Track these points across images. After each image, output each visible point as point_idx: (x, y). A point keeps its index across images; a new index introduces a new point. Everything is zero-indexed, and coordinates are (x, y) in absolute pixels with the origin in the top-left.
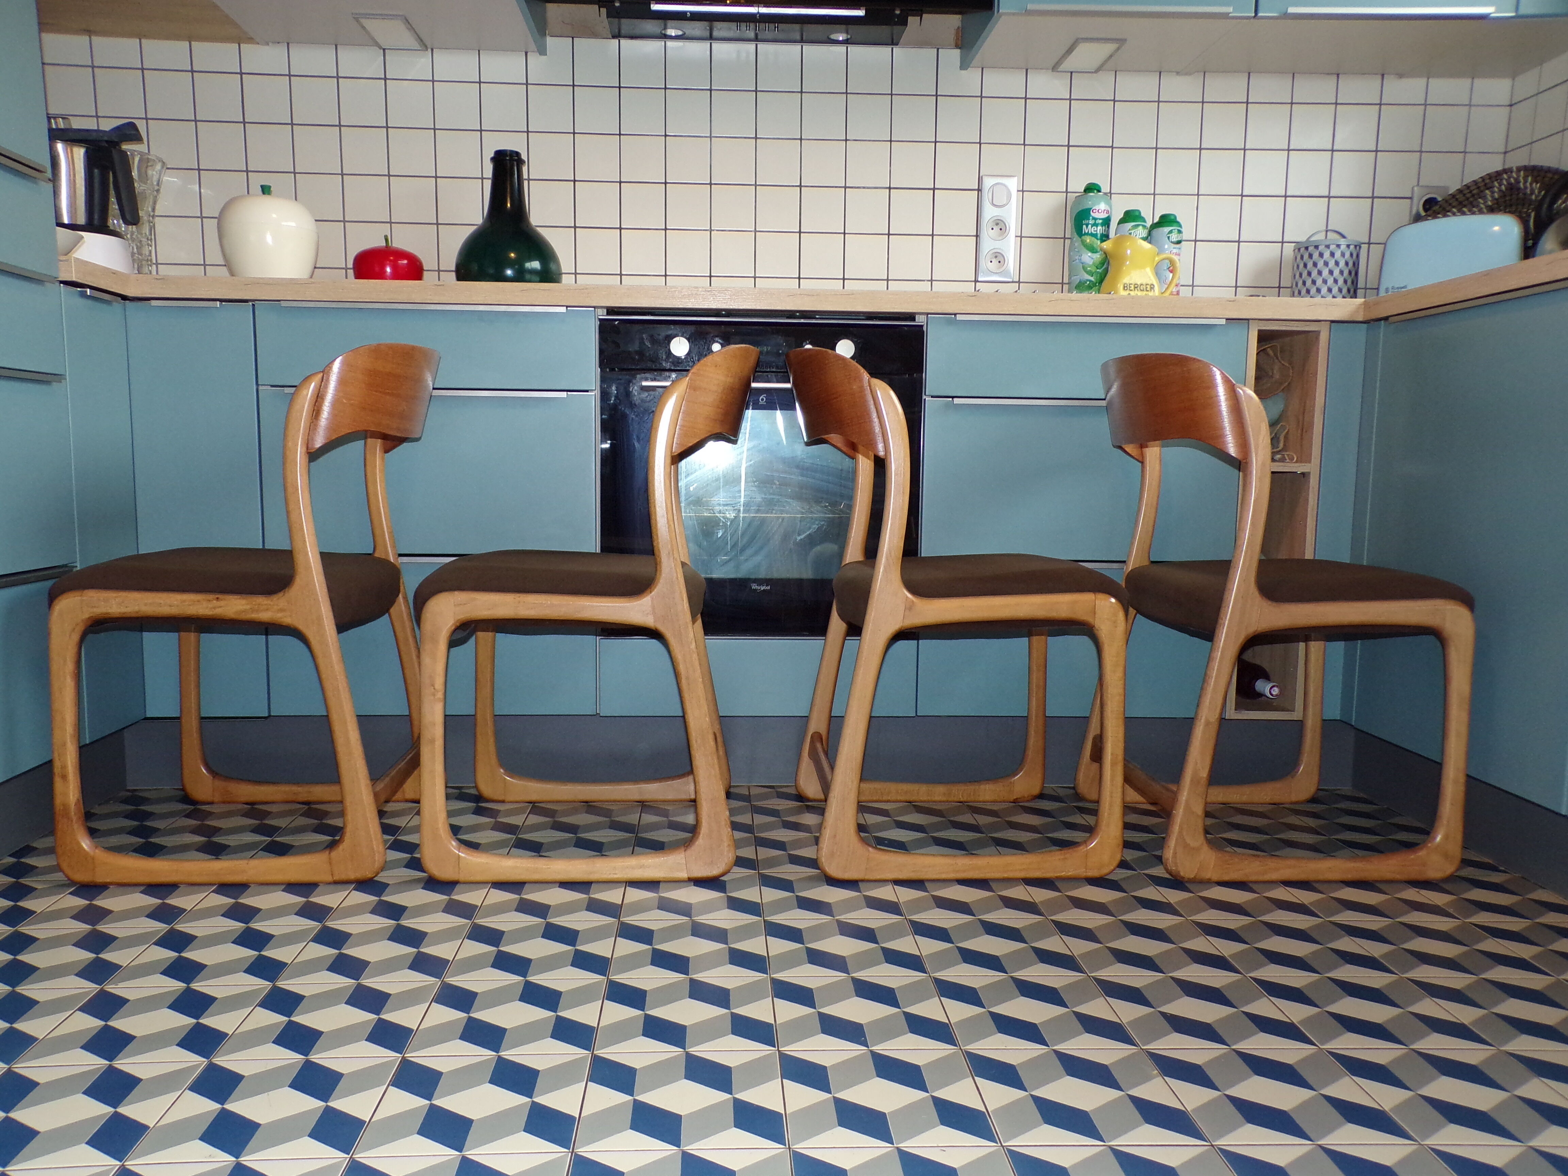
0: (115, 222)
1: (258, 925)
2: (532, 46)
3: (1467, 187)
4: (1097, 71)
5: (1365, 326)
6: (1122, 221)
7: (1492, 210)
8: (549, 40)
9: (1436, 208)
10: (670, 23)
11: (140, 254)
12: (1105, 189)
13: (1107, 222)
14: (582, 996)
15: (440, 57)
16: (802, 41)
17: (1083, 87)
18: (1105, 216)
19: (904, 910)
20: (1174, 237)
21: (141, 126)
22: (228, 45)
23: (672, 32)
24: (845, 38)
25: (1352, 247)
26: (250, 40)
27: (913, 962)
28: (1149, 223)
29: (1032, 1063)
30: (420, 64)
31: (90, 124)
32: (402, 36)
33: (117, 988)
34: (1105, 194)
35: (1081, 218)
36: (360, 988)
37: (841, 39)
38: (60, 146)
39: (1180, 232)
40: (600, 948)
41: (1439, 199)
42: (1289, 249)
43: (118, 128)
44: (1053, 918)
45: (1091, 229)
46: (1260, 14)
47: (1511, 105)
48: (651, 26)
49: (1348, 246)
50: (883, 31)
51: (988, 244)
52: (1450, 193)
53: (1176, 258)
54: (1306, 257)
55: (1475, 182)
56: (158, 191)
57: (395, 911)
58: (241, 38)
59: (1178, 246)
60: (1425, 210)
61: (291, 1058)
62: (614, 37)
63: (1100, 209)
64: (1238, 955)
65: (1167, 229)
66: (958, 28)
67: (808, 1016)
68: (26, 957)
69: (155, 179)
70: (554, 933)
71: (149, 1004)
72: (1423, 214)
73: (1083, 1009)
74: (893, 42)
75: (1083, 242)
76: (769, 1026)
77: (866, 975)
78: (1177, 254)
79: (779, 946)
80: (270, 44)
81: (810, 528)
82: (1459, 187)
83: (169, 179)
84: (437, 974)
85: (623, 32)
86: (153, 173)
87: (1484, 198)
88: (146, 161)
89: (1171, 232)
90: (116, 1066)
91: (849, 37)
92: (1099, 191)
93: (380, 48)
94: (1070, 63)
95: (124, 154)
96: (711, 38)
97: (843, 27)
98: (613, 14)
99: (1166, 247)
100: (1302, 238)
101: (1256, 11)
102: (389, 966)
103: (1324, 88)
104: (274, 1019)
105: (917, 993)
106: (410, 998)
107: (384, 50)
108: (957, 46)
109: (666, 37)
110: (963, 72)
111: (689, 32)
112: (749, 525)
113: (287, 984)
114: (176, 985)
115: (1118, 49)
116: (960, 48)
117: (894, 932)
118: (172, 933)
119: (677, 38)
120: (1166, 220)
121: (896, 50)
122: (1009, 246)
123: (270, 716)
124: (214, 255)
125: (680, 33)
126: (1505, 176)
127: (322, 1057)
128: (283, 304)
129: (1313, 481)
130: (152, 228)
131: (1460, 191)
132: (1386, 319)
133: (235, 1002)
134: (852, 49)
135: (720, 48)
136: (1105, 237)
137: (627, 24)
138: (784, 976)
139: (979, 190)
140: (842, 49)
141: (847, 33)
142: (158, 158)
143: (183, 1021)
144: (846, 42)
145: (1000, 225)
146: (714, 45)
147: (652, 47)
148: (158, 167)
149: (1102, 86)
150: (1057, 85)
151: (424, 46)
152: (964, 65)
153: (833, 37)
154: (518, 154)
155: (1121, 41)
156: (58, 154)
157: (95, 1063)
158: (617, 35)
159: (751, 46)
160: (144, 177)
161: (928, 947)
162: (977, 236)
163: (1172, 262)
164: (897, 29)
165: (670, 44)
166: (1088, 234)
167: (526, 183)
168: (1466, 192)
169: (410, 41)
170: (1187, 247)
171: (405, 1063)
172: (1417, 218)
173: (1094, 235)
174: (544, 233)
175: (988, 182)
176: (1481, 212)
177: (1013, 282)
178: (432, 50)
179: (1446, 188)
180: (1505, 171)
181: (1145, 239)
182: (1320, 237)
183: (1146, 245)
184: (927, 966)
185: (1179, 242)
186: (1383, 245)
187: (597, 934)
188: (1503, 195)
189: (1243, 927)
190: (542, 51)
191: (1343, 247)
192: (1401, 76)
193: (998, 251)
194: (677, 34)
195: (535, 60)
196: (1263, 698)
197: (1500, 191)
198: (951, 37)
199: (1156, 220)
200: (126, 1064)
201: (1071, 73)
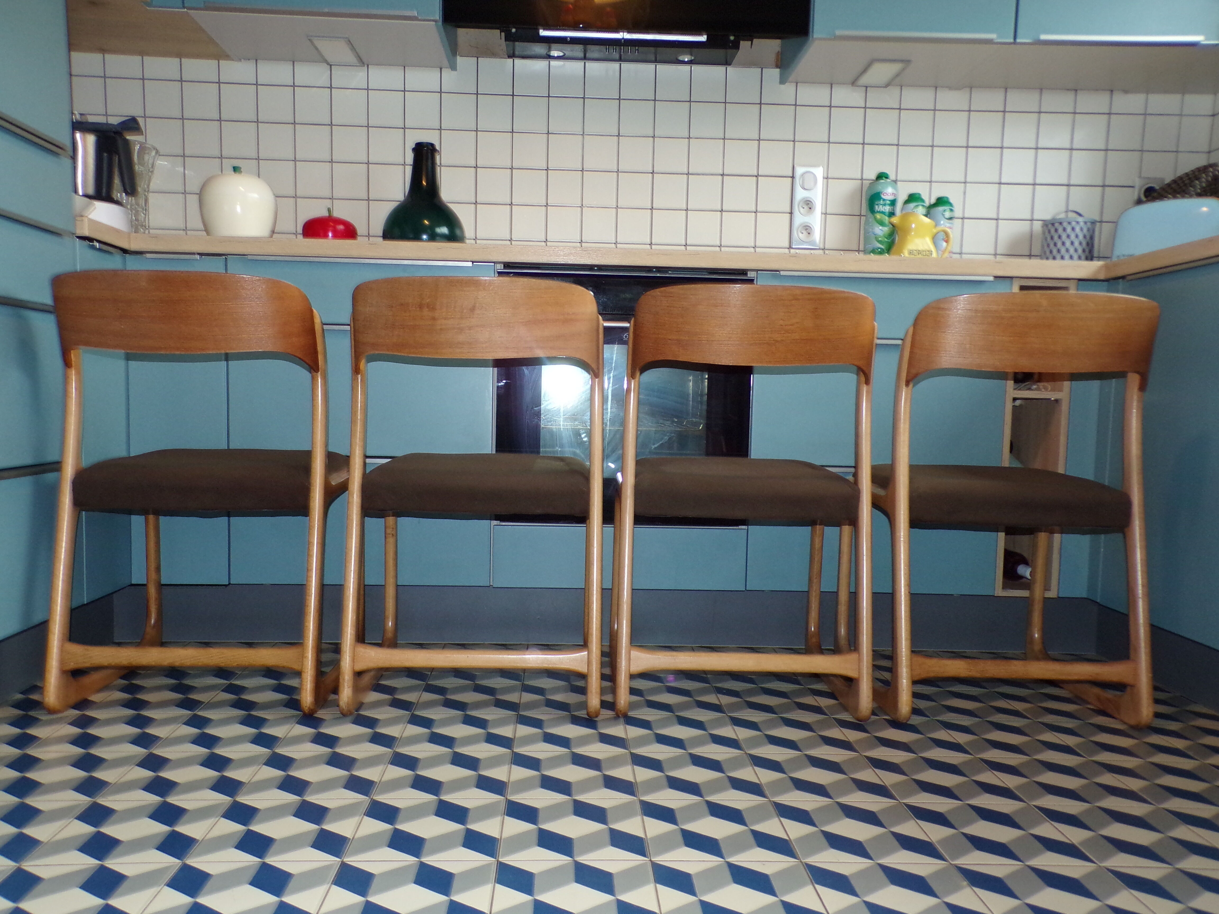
0: (118, 194)
1: (220, 751)
2: (445, 62)
3: (1180, 178)
4: (887, 85)
5: (1106, 283)
6: (907, 202)
7: (1199, 195)
8: (459, 59)
9: (1155, 194)
10: (554, 46)
11: (137, 220)
12: (892, 177)
13: (893, 203)
14: (486, 812)
15: (373, 70)
16: (656, 61)
17: (875, 98)
18: (891, 198)
19: (743, 745)
20: (947, 214)
21: (141, 121)
22: (210, 61)
23: (555, 53)
24: (690, 59)
25: (1089, 224)
26: (227, 57)
27: (754, 788)
28: (927, 204)
29: (861, 873)
30: (358, 77)
31: (101, 120)
32: (345, 54)
33: (106, 801)
34: (893, 181)
35: (873, 199)
36: (305, 803)
37: (686, 60)
38: (78, 135)
39: (951, 210)
40: (498, 773)
41: (1157, 188)
42: (1038, 226)
43: (123, 123)
44: (867, 754)
45: (881, 208)
46: (1018, 40)
47: (1213, 115)
48: (539, 49)
49: (1085, 223)
50: (719, 53)
51: (799, 219)
52: (1166, 183)
53: (949, 230)
54: (1053, 231)
55: (1187, 174)
56: (152, 172)
57: (329, 741)
58: (220, 55)
59: (950, 221)
60: (1146, 196)
61: (248, 860)
62: (509, 57)
63: (888, 192)
64: (1020, 787)
65: (941, 208)
66: (778, 52)
67: (672, 832)
68: (32, 775)
69: (151, 162)
70: (460, 760)
71: (132, 814)
72: (1144, 199)
73: (898, 829)
74: (727, 62)
75: (875, 218)
76: (640, 839)
77: (717, 798)
78: (950, 228)
79: (643, 774)
80: (242, 60)
81: (662, 439)
82: (1173, 178)
83: (161, 163)
84: (366, 793)
85: (517, 53)
86: (148, 158)
87: (1194, 187)
88: (143, 149)
89: (945, 211)
90: (107, 865)
91: (693, 58)
92: (887, 178)
93: (328, 64)
94: (865, 80)
95: (127, 143)
96: (585, 58)
97: (688, 50)
98: (510, 38)
99: (942, 222)
100: (1048, 217)
101: (1015, 37)
102: (327, 785)
103: (1065, 101)
104: (235, 828)
105: (761, 814)
106: (345, 812)
107: (331, 65)
108: (777, 66)
109: (549, 57)
110: (782, 86)
111: (568, 54)
112: (615, 435)
113: (245, 799)
114: (153, 799)
115: (904, 69)
116: (779, 68)
117: (736, 763)
118: (152, 756)
119: (559, 58)
120: (941, 201)
121: (729, 69)
122: (816, 220)
123: (230, 584)
124: (195, 222)
125: (561, 54)
126: (1211, 170)
127: (275, 860)
128: (250, 257)
129: (1064, 407)
130: (146, 201)
131: (1174, 181)
132: (1123, 277)
133: (203, 813)
134: (695, 67)
135: (592, 66)
136: (892, 214)
137: (520, 46)
138: (650, 798)
139: (793, 177)
140: (687, 68)
141: (691, 55)
142: (152, 146)
143: (160, 829)
144: (690, 62)
145: (809, 204)
146: (587, 64)
147: (540, 65)
148: (153, 153)
149: (890, 97)
150: (855, 97)
151: (362, 62)
152: (783, 81)
153: (681, 58)
154: (432, 145)
155: (907, 62)
156: (77, 141)
157: (89, 862)
158: (512, 56)
159: (616, 65)
160: (142, 162)
161: (765, 776)
162: (791, 213)
163: (946, 234)
164: (730, 51)
165: (554, 63)
166: (879, 212)
167: (438, 169)
168: (1179, 182)
169: (351, 58)
170: (957, 223)
171: (344, 866)
172: (1139, 202)
173: (883, 213)
174: (452, 207)
175: (799, 171)
176: (1191, 196)
177: (819, 249)
178: (368, 66)
179: (1163, 180)
180: (1211, 166)
181: (926, 216)
182: (1062, 216)
183: (927, 220)
184: (767, 792)
185: (951, 219)
186: (1114, 225)
187: (495, 762)
188: (1209, 184)
189: (1022, 764)
190: (453, 67)
191: (1082, 224)
192: (1126, 92)
193: (808, 225)
194: (558, 55)
195: (447, 74)
196: (1024, 580)
197: (1207, 181)
198: (772, 58)
199: (933, 201)
200: (115, 863)
201: (867, 87)
